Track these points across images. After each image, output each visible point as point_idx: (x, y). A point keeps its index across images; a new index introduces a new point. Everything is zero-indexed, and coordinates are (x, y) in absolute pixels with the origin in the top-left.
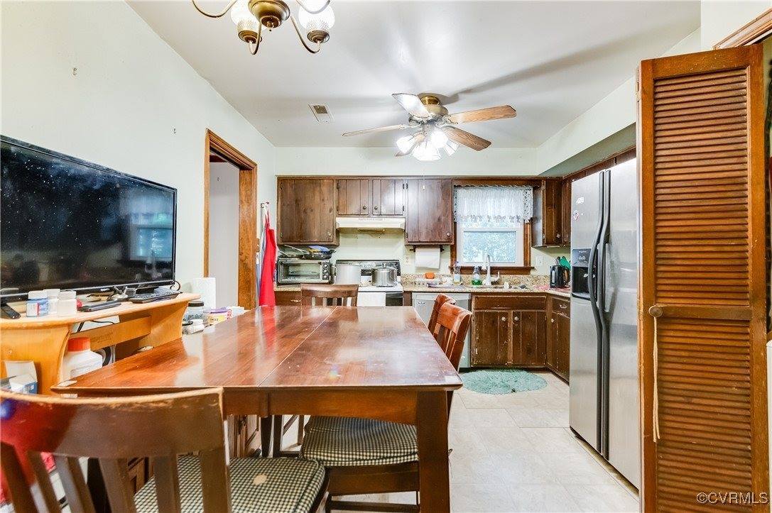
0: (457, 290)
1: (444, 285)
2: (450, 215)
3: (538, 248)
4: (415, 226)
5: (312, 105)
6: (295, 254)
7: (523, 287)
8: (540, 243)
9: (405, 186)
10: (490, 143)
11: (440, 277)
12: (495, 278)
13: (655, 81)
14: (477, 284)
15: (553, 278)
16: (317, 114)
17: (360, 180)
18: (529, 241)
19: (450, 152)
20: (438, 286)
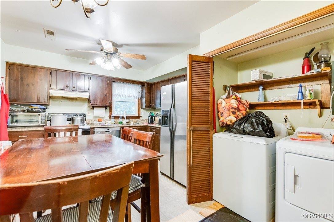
0: (113, 126)
1: (107, 124)
2: (111, 93)
3: (143, 109)
4: (94, 97)
5: (46, 29)
6: (20, 109)
7: (138, 124)
8: (144, 106)
9: (90, 79)
10: (131, 67)
11: (105, 121)
12: (128, 121)
13: (192, 61)
14: (121, 123)
15: (150, 120)
16: (47, 35)
17: (65, 72)
18: (140, 106)
19: (118, 68)
20: (105, 125)
